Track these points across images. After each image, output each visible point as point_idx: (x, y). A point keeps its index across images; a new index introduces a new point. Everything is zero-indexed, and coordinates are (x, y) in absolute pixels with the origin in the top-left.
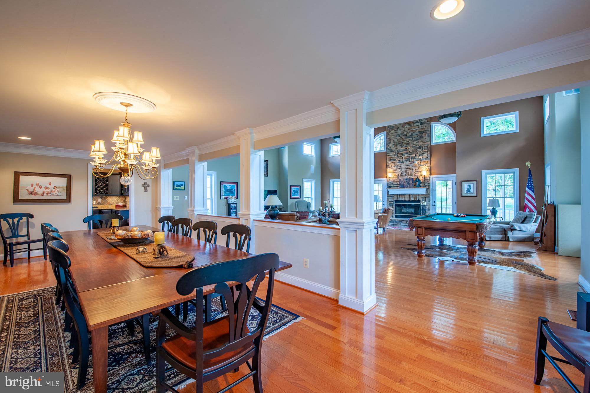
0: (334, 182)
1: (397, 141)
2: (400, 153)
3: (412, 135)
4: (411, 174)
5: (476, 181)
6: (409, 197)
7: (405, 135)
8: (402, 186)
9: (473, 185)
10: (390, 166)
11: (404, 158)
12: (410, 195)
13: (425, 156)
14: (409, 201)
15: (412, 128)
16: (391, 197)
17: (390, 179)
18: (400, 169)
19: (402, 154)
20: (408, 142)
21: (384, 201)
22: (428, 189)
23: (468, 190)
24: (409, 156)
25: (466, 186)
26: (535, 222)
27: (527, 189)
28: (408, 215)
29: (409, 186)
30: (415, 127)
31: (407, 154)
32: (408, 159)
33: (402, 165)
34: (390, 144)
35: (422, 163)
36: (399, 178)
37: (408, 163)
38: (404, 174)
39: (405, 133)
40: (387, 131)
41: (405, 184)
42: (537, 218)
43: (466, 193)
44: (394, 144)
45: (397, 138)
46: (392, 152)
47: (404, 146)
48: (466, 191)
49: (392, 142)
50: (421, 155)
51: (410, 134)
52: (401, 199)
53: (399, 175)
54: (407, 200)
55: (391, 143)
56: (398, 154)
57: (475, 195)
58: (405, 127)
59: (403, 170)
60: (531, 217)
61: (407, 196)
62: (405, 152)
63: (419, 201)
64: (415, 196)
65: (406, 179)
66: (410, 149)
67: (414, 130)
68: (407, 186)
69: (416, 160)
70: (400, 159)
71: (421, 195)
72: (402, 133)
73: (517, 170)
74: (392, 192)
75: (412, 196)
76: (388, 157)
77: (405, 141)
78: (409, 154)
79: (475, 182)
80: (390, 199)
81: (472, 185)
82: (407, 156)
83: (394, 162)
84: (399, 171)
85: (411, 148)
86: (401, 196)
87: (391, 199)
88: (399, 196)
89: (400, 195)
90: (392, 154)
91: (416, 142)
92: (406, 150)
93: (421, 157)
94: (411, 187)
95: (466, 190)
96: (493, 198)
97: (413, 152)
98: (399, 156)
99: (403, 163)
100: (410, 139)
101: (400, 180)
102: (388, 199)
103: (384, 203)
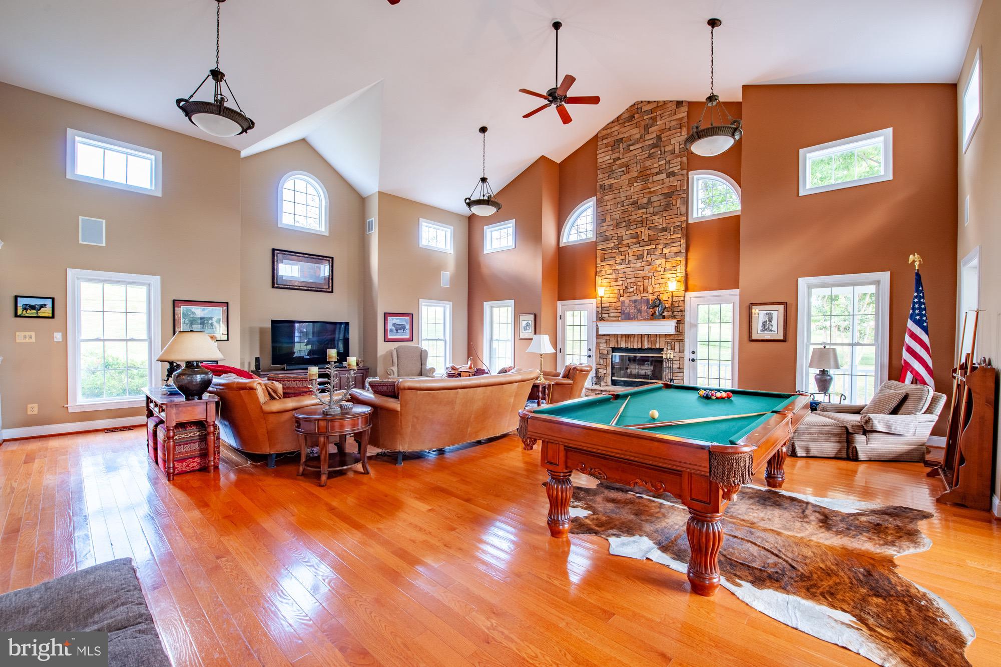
0: (494, 307)
1: (617, 217)
2: (624, 242)
3: (649, 201)
4: (645, 290)
5: (785, 304)
6: (640, 340)
7: (636, 203)
8: (628, 317)
9: (777, 313)
10: (604, 272)
11: (630, 254)
12: (641, 336)
13: (675, 249)
14: (640, 350)
15: (650, 186)
16: (604, 341)
17: (601, 301)
18: (624, 279)
19: (628, 246)
20: (640, 219)
21: (590, 350)
22: (680, 322)
23: (765, 327)
24: (642, 248)
25: (759, 314)
26: (929, 411)
27: (911, 325)
28: (638, 380)
29: (639, 317)
30: (655, 184)
31: (638, 245)
32: (640, 257)
33: (626, 270)
34: (604, 224)
35: (668, 265)
36: (621, 299)
37: (640, 265)
38: (632, 290)
39: (635, 197)
40: (599, 196)
41: (633, 312)
42: (934, 401)
43: (759, 332)
44: (611, 223)
45: (618, 209)
46: (608, 242)
47: (632, 228)
48: (760, 328)
49: (608, 219)
50: (666, 246)
51: (645, 200)
52: (623, 346)
53: (622, 291)
54: (636, 347)
55: (605, 222)
56: (620, 246)
57: (781, 337)
58: (635, 184)
59: (629, 281)
60: (919, 398)
61: (636, 339)
62: (635, 240)
63: (660, 350)
64: (652, 339)
65: (636, 301)
66: (645, 233)
67: (652, 190)
68: (637, 317)
69: (657, 257)
70: (623, 257)
71: (666, 336)
72: (628, 197)
73: (885, 277)
74: (608, 328)
75: (646, 338)
76: (599, 253)
77: (635, 217)
78: (642, 244)
79: (781, 308)
80: (601, 345)
81: (775, 314)
82: (636, 249)
83: (611, 262)
84: (621, 283)
85: (646, 231)
86: (624, 339)
87: (605, 345)
88: (619, 339)
89: (622, 336)
90: (608, 246)
91: (657, 217)
92: (636, 236)
93: (666, 251)
94: (645, 319)
95: (760, 324)
96: (822, 347)
97: (651, 241)
98: (622, 249)
99: (628, 266)
100: (644, 210)
101: (623, 302)
102: (598, 344)
103: (590, 353)
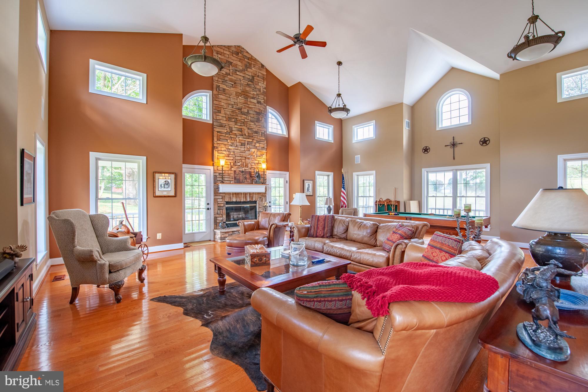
1: (228, 113)
2: (234, 132)
3: (248, 112)
4: (247, 166)
5: (312, 180)
6: (245, 196)
7: (240, 109)
8: (238, 181)
10: (219, 148)
11: (238, 141)
12: (245, 194)
13: (262, 146)
14: (244, 203)
15: (249, 103)
16: (221, 197)
17: (222, 169)
18: (234, 156)
19: (235, 134)
20: (243, 121)
21: (208, 204)
22: (267, 187)
23: (308, 190)
24: (245, 139)
27: (342, 189)
29: (246, 182)
30: (252, 104)
31: (242, 137)
32: (243, 144)
33: (235, 150)
34: (220, 114)
35: (259, 153)
36: (232, 169)
37: (243, 149)
38: (239, 164)
39: (240, 106)
40: (215, 92)
41: (241, 178)
44: (224, 115)
45: (229, 108)
46: (223, 128)
47: (238, 124)
48: (306, 190)
49: (223, 112)
50: (258, 142)
51: (246, 111)
52: (234, 200)
53: (232, 164)
54: (242, 201)
55: (220, 113)
56: (231, 133)
58: (240, 97)
59: (237, 158)
61: (242, 195)
62: (240, 133)
63: (255, 202)
64: (251, 196)
65: (243, 172)
66: (246, 131)
67: (250, 106)
68: (244, 181)
69: (253, 147)
70: (233, 142)
71: (258, 193)
72: (236, 103)
73: (332, 174)
74: (224, 188)
75: (248, 195)
76: (215, 134)
77: (240, 118)
78: (245, 137)
80: (218, 200)
81: (310, 185)
82: (242, 139)
83: (226, 143)
84: (232, 158)
85: (247, 130)
86: (235, 195)
87: (221, 200)
88: (231, 196)
89: (233, 194)
90: (223, 131)
91: (253, 123)
92: (241, 130)
93: (257, 145)
94: (249, 183)
97: (249, 136)
98: (232, 136)
99: (236, 148)
100: (245, 117)
101: (235, 171)
102: (215, 200)
103: (209, 207)
